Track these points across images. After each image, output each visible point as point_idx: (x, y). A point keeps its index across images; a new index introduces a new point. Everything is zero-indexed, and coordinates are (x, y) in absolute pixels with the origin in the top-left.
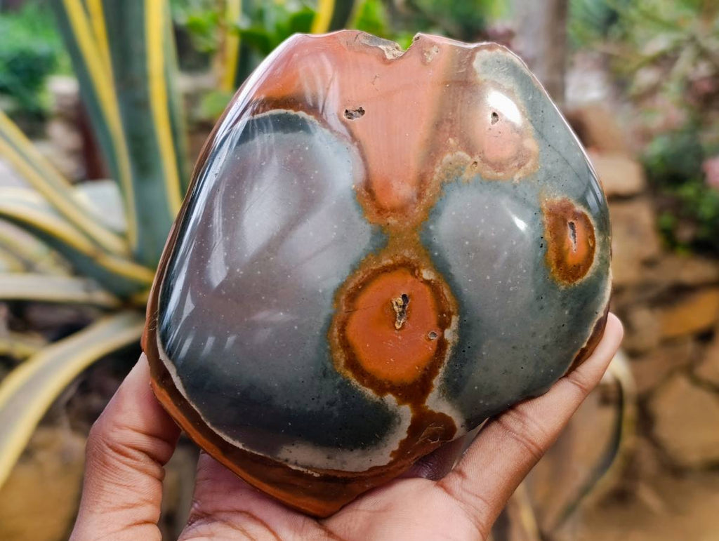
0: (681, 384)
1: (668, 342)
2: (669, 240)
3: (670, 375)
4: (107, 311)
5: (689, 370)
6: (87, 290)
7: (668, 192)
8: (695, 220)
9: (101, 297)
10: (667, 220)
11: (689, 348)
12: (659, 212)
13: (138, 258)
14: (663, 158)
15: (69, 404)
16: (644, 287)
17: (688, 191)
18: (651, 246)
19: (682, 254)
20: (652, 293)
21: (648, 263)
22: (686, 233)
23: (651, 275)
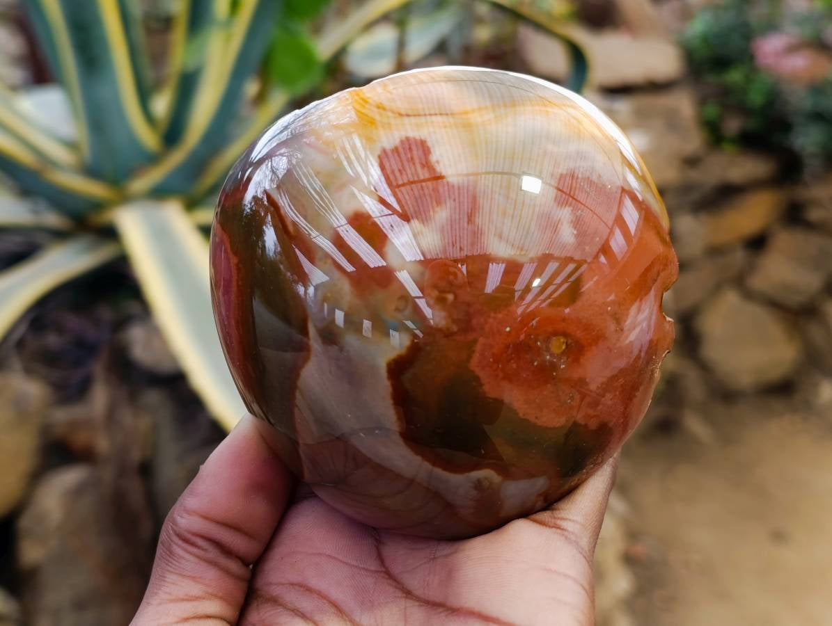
0: (731, 298)
1: (715, 251)
2: (714, 134)
3: (717, 289)
4: (60, 236)
5: (739, 282)
6: (35, 212)
7: (712, 79)
8: (743, 110)
9: (52, 219)
10: (712, 111)
11: (739, 257)
12: (702, 102)
13: (91, 172)
14: (705, 39)
15: (20, 344)
16: (686, 188)
17: (735, 76)
18: (694, 142)
19: (729, 148)
20: (695, 196)
21: (691, 162)
22: (733, 125)
23: (694, 175)
